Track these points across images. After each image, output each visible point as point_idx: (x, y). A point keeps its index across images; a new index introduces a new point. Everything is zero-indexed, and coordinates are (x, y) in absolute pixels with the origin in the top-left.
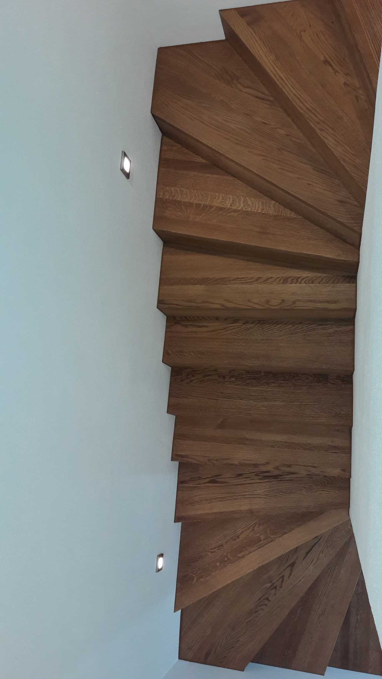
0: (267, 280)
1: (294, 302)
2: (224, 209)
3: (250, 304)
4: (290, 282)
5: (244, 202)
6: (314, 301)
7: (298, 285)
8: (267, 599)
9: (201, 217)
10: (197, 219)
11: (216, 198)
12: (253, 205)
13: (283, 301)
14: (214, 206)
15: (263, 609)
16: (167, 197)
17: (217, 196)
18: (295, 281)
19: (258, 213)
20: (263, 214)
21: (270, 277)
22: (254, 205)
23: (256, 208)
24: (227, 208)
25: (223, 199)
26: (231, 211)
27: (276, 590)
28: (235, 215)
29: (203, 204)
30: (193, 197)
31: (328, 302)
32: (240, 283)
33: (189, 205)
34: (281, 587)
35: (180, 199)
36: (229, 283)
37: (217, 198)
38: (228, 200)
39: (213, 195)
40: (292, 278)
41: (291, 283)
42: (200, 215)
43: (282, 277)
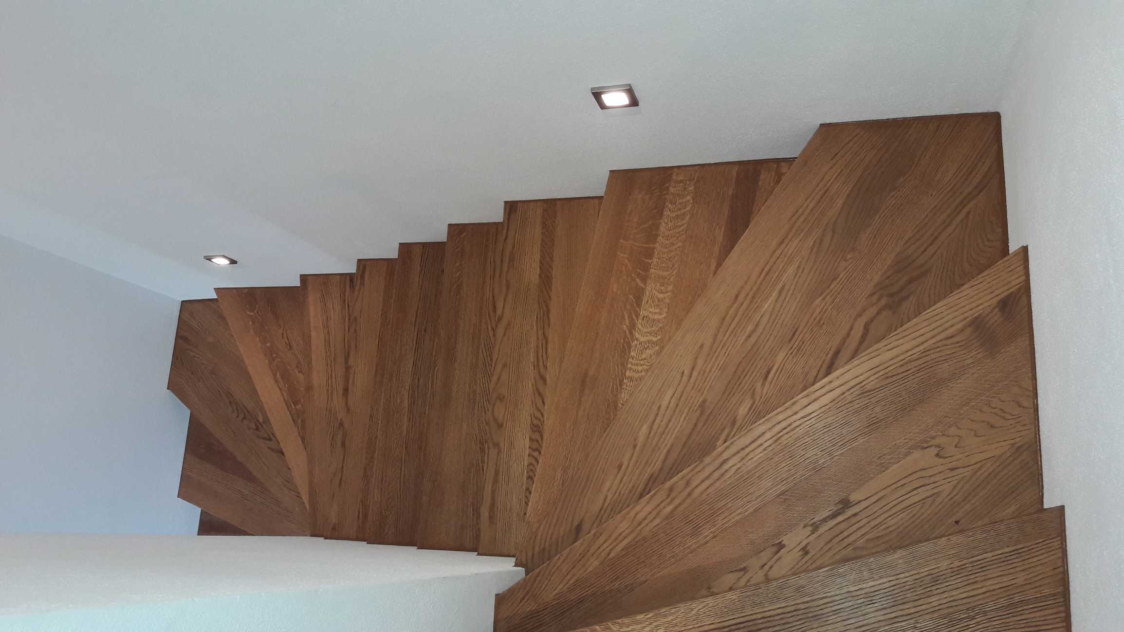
0: (540, 394)
1: (497, 445)
2: (639, 306)
3: (500, 366)
4: (533, 437)
5: (649, 341)
6: (496, 481)
7: (527, 451)
8: (244, 418)
9: (627, 261)
10: (621, 255)
11: (663, 286)
12: (642, 360)
13: (500, 426)
14: (645, 284)
15: (233, 412)
16: (672, 190)
17: (666, 288)
18: (535, 445)
19: (624, 371)
20: (621, 382)
21: (546, 401)
22: (642, 362)
23: (634, 367)
24: (639, 310)
25: (659, 301)
26: (633, 319)
27: (254, 429)
28: (625, 327)
29: (652, 262)
30: (667, 242)
31: (493, 505)
32: (537, 347)
33: (652, 235)
34: (258, 437)
35: (665, 217)
36: (539, 325)
37: (663, 288)
38: (657, 311)
39: (669, 280)
40: (540, 440)
41: (531, 439)
42: (628, 259)
43: (543, 422)
